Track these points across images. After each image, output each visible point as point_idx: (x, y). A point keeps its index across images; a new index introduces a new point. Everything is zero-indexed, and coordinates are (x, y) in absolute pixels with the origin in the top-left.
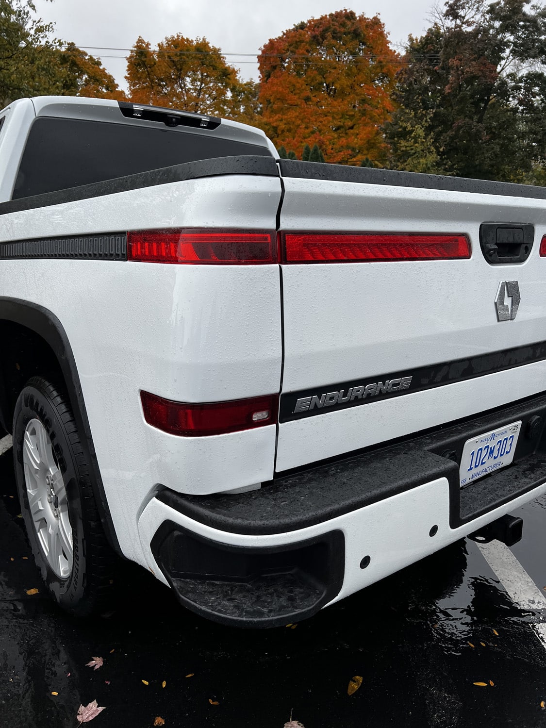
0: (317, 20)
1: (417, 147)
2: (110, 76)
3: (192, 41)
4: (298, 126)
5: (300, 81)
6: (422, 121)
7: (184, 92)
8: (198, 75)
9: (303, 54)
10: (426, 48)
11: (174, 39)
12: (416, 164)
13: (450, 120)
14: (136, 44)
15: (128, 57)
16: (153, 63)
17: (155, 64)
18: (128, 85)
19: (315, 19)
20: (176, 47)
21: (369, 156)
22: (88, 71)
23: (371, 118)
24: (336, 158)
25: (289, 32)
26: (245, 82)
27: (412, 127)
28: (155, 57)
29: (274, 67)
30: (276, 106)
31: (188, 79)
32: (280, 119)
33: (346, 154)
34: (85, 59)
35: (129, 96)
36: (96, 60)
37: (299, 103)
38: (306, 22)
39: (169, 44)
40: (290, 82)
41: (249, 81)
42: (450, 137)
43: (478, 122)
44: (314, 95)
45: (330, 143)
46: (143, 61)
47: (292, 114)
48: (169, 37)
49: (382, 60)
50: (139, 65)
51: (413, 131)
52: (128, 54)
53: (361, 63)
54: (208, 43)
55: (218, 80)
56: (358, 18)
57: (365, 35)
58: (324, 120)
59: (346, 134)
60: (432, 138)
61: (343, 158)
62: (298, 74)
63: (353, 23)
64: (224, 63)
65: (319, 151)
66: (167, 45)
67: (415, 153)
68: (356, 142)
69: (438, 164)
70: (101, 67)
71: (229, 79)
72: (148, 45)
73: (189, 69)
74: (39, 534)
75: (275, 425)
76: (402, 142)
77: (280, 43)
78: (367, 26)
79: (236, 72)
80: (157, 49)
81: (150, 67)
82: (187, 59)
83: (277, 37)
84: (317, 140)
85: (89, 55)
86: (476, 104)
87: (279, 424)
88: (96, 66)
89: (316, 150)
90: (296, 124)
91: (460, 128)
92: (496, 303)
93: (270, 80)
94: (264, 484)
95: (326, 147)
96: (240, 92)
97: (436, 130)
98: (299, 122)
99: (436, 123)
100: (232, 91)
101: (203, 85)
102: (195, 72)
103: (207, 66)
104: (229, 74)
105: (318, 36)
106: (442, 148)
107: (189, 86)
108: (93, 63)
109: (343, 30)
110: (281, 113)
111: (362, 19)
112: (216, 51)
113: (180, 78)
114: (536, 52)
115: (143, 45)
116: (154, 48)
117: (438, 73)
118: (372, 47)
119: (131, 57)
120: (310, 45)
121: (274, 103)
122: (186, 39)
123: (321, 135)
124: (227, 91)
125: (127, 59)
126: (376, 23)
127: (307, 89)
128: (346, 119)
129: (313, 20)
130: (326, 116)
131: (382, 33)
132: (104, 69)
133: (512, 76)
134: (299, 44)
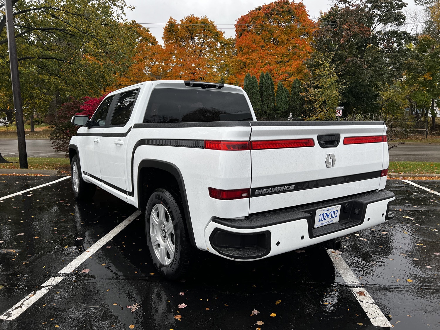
0: (268, 5)
1: (325, 72)
2: (154, 37)
3: (199, 18)
4: (257, 61)
5: (258, 37)
6: (328, 58)
7: (194, 45)
8: (202, 35)
9: (260, 23)
10: (330, 18)
11: (189, 17)
12: (325, 81)
13: (344, 57)
14: (169, 21)
15: (164, 27)
16: (177, 30)
17: (179, 30)
18: (164, 42)
19: (266, 5)
20: (190, 21)
21: (298, 77)
22: (143, 35)
23: (299, 56)
24: (279, 79)
25: (252, 11)
26: (228, 39)
27: (322, 61)
28: (179, 27)
29: (244, 30)
30: (245, 51)
31: (196, 38)
32: (247, 58)
33: (285, 76)
34: (141, 29)
35: (164, 47)
36: (147, 29)
37: (258, 49)
38: (261, 6)
39: (186, 20)
40: (253, 38)
41: (230, 38)
42: (344, 67)
43: (360, 58)
44: (266, 44)
45: (276, 70)
46: (172, 29)
47: (254, 55)
48: (187, 16)
49: (304, 25)
50: (170, 31)
51: (323, 64)
52: (164, 26)
53: (293, 27)
54: (208, 19)
55: (213, 38)
56: (291, 4)
57: (294, 12)
58: (272, 58)
59: (285, 65)
60: (333, 68)
61: (283, 78)
62: (258, 34)
63: (288, 6)
64: (216, 29)
65: (269, 75)
66: (185, 20)
67: (325, 75)
68: (290, 69)
69: (338, 82)
70: (149, 33)
71: (219, 37)
72: (175, 21)
73: (197, 32)
74: (155, 251)
75: (249, 198)
76: (316, 70)
77: (247, 17)
78: (296, 7)
79: (223, 33)
80: (180, 23)
81: (176, 33)
82: (196, 28)
83: (245, 14)
84: (268, 69)
85: (143, 26)
86: (359, 48)
87: (250, 198)
88: (147, 32)
89: (267, 75)
90: (256, 60)
91: (350, 62)
92: (325, 161)
93: (241, 37)
94: (246, 217)
95: (273, 72)
96: (225, 44)
97: (337, 63)
98: (258, 59)
99: (336, 59)
100: (220, 43)
101: (205, 41)
102: (200, 34)
103: (207, 31)
104: (219, 35)
105: (268, 14)
106: (340, 73)
107: (197, 41)
108: (145, 31)
109: (282, 10)
110: (248, 54)
111: (293, 4)
112: (212, 23)
113: (192, 37)
114: (392, 20)
115: (173, 21)
116: (178, 22)
117: (336, 32)
118: (298, 18)
119: (166, 27)
120: (264, 18)
121: (244, 49)
122: (195, 17)
123: (270, 66)
124: (218, 43)
125: (164, 28)
126: (301, 6)
127: (263, 41)
128: (285, 57)
129: (265, 5)
130: (273, 56)
131: (304, 11)
132: (151, 34)
133: (380, 32)
134: (257, 18)
